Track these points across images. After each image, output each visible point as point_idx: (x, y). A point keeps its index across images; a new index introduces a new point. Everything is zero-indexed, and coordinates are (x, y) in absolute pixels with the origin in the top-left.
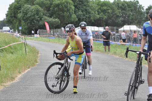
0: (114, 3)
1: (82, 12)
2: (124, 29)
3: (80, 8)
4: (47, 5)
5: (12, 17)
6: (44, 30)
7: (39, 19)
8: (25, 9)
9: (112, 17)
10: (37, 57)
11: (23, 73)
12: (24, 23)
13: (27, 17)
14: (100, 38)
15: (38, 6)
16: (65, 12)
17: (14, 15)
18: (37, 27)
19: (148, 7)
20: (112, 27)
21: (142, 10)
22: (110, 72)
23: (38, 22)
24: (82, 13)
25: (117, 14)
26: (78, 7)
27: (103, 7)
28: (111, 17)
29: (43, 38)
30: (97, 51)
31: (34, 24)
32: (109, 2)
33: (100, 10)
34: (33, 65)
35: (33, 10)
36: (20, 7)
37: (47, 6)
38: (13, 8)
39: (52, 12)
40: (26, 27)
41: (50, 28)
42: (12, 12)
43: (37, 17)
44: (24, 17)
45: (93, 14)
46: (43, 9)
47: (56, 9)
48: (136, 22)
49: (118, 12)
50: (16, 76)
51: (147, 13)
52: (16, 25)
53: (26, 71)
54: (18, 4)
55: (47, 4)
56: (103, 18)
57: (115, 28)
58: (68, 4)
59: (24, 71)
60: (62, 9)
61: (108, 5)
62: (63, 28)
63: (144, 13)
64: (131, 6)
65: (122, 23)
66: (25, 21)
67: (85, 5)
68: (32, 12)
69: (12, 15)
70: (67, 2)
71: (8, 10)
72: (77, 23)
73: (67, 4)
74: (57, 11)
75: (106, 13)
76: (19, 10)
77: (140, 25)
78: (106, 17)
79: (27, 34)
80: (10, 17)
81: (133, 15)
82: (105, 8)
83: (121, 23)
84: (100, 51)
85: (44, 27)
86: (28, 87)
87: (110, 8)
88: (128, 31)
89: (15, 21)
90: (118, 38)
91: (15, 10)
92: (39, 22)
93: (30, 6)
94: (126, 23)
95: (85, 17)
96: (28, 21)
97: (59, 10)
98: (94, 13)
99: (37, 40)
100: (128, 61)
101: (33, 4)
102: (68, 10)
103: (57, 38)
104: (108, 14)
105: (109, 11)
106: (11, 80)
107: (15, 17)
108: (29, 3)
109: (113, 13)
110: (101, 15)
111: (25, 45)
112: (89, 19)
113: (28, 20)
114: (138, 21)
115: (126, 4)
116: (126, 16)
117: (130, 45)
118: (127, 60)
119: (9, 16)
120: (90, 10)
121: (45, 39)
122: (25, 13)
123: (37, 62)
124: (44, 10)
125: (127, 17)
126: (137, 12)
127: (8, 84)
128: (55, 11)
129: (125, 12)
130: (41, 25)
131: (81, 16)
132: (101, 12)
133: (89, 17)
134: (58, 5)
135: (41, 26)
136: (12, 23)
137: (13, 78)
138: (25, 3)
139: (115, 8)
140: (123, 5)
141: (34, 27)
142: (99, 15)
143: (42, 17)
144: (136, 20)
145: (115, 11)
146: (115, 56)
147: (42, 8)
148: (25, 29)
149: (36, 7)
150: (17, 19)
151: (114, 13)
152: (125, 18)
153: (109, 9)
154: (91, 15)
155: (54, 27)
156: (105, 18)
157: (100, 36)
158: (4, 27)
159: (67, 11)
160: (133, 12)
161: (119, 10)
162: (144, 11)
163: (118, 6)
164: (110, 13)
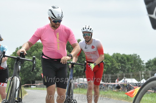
0: (113, 56)
5: (9, 69)
6: (41, 81)
9: (112, 69)
13: (24, 69)
17: (11, 67)
18: (34, 78)
19: (148, 61)
23: (35, 74)
25: (117, 67)
28: (110, 70)
31: (31, 75)
32: (108, 55)
40: (23, 78)
42: (9, 64)
49: (117, 65)
51: (147, 67)
61: (107, 58)
63: (144, 67)
64: (131, 60)
66: (22, 73)
72: (75, 75)
81: (132, 69)
87: (109, 61)
91: (12, 61)
96: (25, 73)
101: (31, 56)
104: (107, 67)
105: (109, 64)
109: (113, 66)
115: (125, 58)
116: (125, 69)
126: (136, 66)
129: (124, 65)
130: (39, 77)
131: (79, 68)
139: (114, 61)
140: (122, 58)
141: (31, 78)
143: (39, 69)
145: (114, 64)
147: (40, 60)
152: (124, 71)
153: (108, 62)
156: (104, 71)
160: (133, 66)
161: (118, 63)
162: (143, 65)
163: (117, 59)
164: (110, 66)
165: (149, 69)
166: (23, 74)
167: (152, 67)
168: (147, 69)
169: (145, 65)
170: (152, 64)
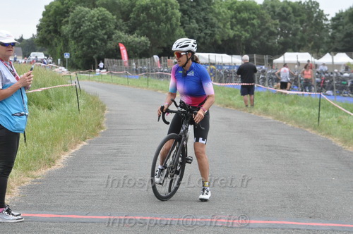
0: (265, 5)
1: (197, 23)
2: (286, 60)
3: (192, 14)
4: (123, 7)
5: (50, 33)
6: (117, 61)
7: (106, 37)
8: (77, 15)
9: (260, 34)
10: (102, 117)
11: (73, 151)
12: (75, 44)
13: (81, 33)
14: (234, 78)
15: (103, 9)
16: (162, 24)
17: (54, 28)
18: (103, 53)
19: (336, 14)
20: (260, 57)
21: (323, 21)
23: (104, 44)
24: (197, 26)
25: (271, 29)
26: (190, 14)
27: (242, 14)
28: (257, 35)
29: (115, 78)
30: (227, 106)
31: (95, 46)
32: (254, 2)
33: (234, 20)
34: (94, 133)
35: (93, 17)
36: (67, 12)
37: (123, 9)
38: (51, 13)
39: (134, 23)
40: (79, 53)
41: (129, 57)
42: (50, 21)
43: (101, 32)
44: (75, 33)
45: (219, 27)
46: (115, 17)
47: (143, 15)
48: (310, 45)
49: (273, 24)
50: (59, 157)
51: (334, 27)
52: (58, 49)
53: (79, 146)
54: (63, 4)
55: (125, 5)
56: (241, 37)
57: (266, 58)
58: (169, 6)
59: (75, 145)
60: (155, 16)
61: (249, 10)
62: (156, 57)
63: (327, 27)
64: (301, 13)
65: (281, 47)
66: (77, 42)
67: (203, 10)
68: (91, 23)
69: (50, 28)
70: (165, 2)
71: (42, 17)
73: (166, 5)
74: (144, 21)
75: (249, 27)
76: (65, 18)
77: (318, 52)
78: (248, 35)
79: (80, 69)
80: (46, 32)
81: (304, 32)
82: (245, 15)
83: (279, 47)
84: (233, 106)
85: (116, 54)
86: (82, 179)
87: (256, 17)
89: (56, 40)
90: (272, 78)
91: (55, 17)
92: (106, 43)
93: (87, 9)
94: (290, 48)
95: (203, 34)
96: (84, 42)
97: (148, 18)
98: (222, 26)
99: (102, 81)
100: (293, 127)
101: (95, 6)
102: (169, 19)
103: (144, 77)
104: (252, 28)
105: (255, 22)
106: (47, 166)
107: (56, 32)
108: (87, 4)
109: (263, 27)
110: (236, 29)
111: (78, 90)
112: (212, 39)
113: (82, 40)
114: (315, 43)
115: (290, 9)
116: (289, 33)
118: (290, 125)
119: (44, 30)
120: (215, 20)
121: (119, 79)
122: (78, 23)
123: (101, 128)
124: (118, 18)
125: (290, 35)
126: (312, 24)
127: (42, 172)
128: (139, 20)
129: (288, 24)
130: (112, 50)
131: (194, 32)
132: (237, 24)
133: (211, 34)
134: (145, 9)
135: (111, 52)
136: (49, 44)
137: (51, 162)
138: (78, 3)
139: (265, 15)
140: (284, 9)
141: (95, 53)
142: (232, 29)
143: (113, 34)
144: (310, 41)
145: (267, 22)
146: (265, 117)
147: (113, 15)
148: (77, 58)
149: (101, 11)
150: (60, 35)
151: (264, 25)
152: (286, 36)
153: (254, 19)
154: (216, 29)
155: (138, 53)
156: (246, 37)
157: (233, 75)
158: (32, 54)
159: (165, 20)
160: (304, 24)
161: (274, 19)
162: (327, 23)
163: (272, 11)
164: (257, 26)
165: (339, 31)
166: (80, 44)
167: (346, 27)
168: (335, 31)
169: (329, 22)
170: (346, 19)
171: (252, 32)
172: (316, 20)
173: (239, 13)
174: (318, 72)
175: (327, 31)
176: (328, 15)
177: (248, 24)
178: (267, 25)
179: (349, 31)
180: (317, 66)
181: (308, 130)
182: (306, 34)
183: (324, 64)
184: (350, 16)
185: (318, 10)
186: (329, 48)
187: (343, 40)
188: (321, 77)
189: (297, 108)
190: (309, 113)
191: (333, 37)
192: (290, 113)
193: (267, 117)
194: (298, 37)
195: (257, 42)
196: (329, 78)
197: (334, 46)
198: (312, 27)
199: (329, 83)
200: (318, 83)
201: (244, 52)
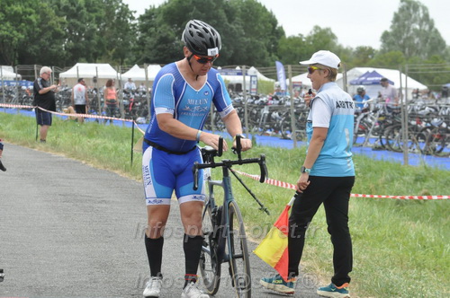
2: (80, 73)
9: (41, 35)
19: (146, 10)
21: (129, 20)
22: (45, 203)
25: (57, 29)
27: (13, 6)
28: (36, 36)
48: (111, 53)
49: (59, 22)
51: (144, 29)
56: (11, 39)
61: (28, 1)
63: (134, 28)
64: (97, 8)
65: (70, 55)
75: (23, 24)
77: (122, 63)
78: (23, 37)
81: (101, 34)
82: (18, 8)
83: (67, 55)
87: (34, 11)
88: (88, 79)
94: (82, 57)
104: (28, 27)
105: (33, 18)
109: (44, 26)
110: (4, 28)
114: (116, 50)
116: (80, 34)
117: (96, 123)
118: (92, 165)
125: (83, 39)
126: (113, 24)
129: (79, 23)
132: (5, 21)
139: (48, 9)
144: (110, 47)
145: (49, 19)
151: (46, 23)
152: (77, 39)
153: (30, 14)
156: (20, 39)
160: (102, 24)
161: (59, 16)
162: (133, 22)
163: (56, 4)
164: (35, 25)
165: (150, 35)
167: (159, 29)
168: (144, 34)
169: (137, 22)
170: (160, 18)
171: (28, 32)
172: (118, 18)
173: (9, 5)
174: (125, 92)
175: (134, 34)
176: (135, 12)
177: (21, 21)
178: (50, 23)
179: (163, 36)
180: (120, 82)
181: (117, 172)
182: (104, 37)
183: (130, 80)
184: (165, 14)
185: (120, 4)
186: (137, 58)
187: (155, 48)
188: (128, 98)
189: (99, 141)
190: (116, 148)
191: (142, 43)
192: (90, 148)
193: (58, 155)
194: (94, 41)
195: (36, 47)
196: (141, 99)
197: (144, 55)
198: (112, 28)
199: (141, 107)
200: (126, 106)
201: (16, 61)
